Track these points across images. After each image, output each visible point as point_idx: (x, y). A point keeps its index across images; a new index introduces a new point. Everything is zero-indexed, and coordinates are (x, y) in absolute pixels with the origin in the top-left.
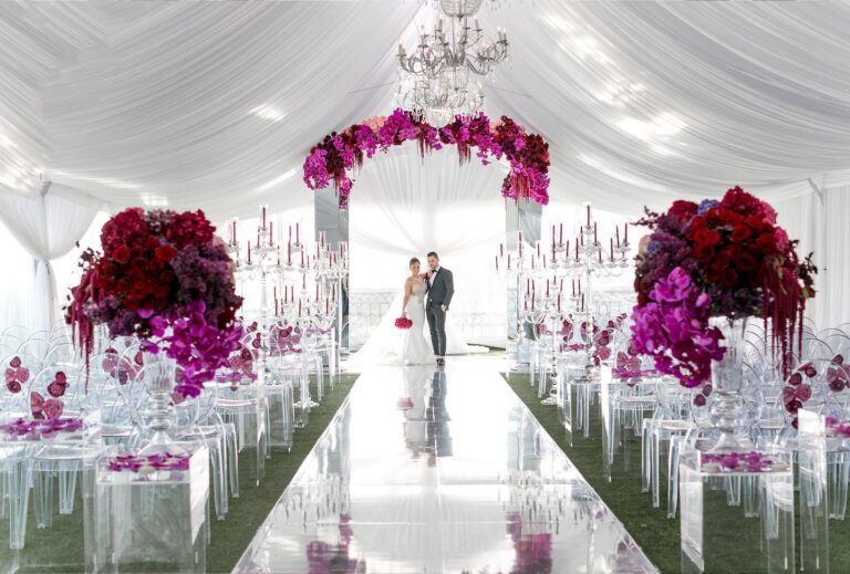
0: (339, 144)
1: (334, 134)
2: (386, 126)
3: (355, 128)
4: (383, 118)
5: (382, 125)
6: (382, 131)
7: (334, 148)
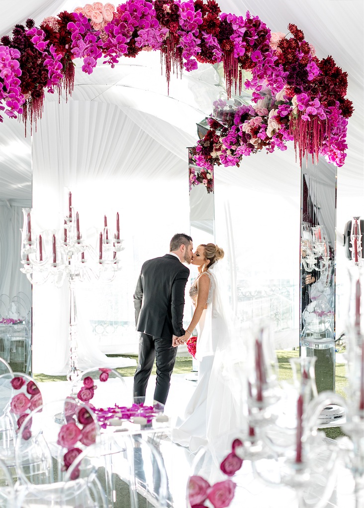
0: (39, 42)
1: (30, 23)
2: (116, 21)
3: (66, 18)
4: (110, 6)
5: (110, 18)
6: (109, 27)
7: (31, 45)
